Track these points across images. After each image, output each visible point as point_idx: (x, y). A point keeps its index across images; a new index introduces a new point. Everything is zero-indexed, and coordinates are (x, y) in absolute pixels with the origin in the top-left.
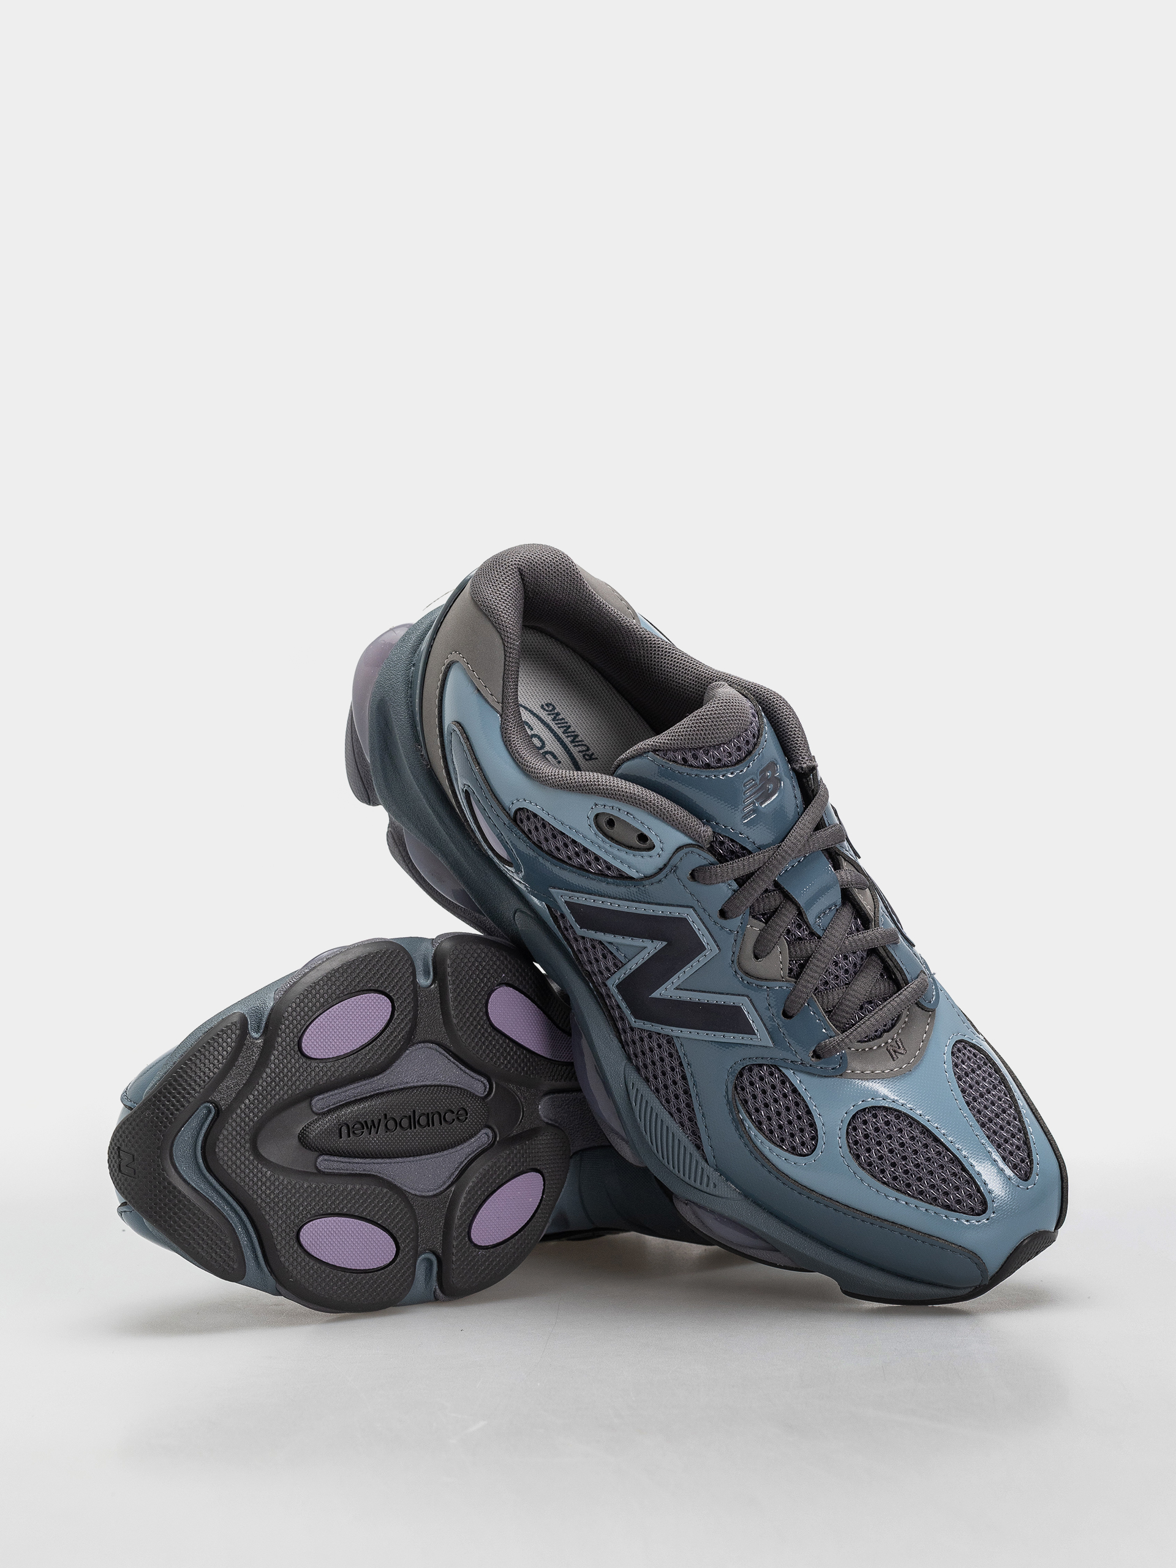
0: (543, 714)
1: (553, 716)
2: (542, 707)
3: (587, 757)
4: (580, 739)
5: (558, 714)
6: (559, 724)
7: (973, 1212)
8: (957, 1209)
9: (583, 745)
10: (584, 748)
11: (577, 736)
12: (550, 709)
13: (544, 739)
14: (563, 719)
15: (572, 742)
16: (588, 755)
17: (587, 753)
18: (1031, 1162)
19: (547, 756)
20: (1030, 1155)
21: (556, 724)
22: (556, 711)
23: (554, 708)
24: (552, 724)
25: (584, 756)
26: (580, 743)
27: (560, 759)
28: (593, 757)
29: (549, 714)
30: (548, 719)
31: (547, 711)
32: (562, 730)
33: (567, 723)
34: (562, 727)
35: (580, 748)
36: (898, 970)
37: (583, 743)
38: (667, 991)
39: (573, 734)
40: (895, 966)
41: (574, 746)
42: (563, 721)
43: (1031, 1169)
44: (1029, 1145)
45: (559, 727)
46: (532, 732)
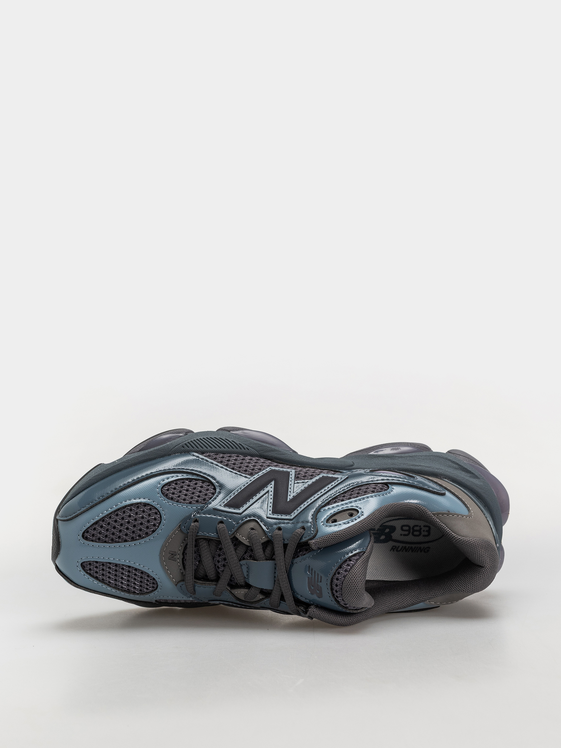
0: (426, 545)
1: (422, 548)
2: (429, 548)
3: (394, 547)
4: (404, 551)
5: (421, 551)
6: (417, 548)
7: (87, 531)
8: (92, 526)
9: (401, 550)
10: (399, 549)
11: (406, 551)
12: (426, 550)
13: (416, 537)
14: (417, 552)
15: (405, 547)
16: (395, 548)
17: (396, 549)
18: (87, 573)
19: (408, 532)
20: (90, 574)
21: (418, 547)
22: (423, 551)
23: (425, 552)
24: (418, 546)
25: (396, 547)
26: (402, 550)
27: (402, 536)
28: (392, 550)
29: (424, 548)
30: (422, 546)
31: (426, 548)
32: (413, 547)
33: (415, 552)
34: (415, 548)
35: (400, 548)
36: (203, 583)
37: (401, 551)
38: (270, 488)
39: (408, 550)
40: (205, 583)
41: (403, 546)
42: (417, 551)
43: (85, 570)
44: (94, 578)
45: (416, 547)
46: (422, 535)
